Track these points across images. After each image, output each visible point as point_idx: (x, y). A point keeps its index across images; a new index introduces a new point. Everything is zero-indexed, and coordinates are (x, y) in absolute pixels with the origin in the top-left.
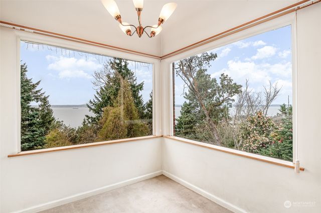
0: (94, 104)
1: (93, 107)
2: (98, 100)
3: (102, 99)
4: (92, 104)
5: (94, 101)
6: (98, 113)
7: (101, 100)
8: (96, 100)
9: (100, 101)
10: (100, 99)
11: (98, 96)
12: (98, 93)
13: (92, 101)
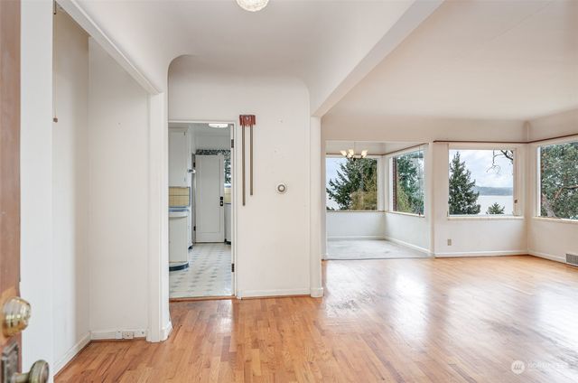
0: (336, 187)
1: (335, 193)
2: (343, 179)
3: (350, 178)
4: (333, 187)
5: (337, 182)
6: (344, 203)
7: (348, 180)
8: (340, 180)
9: (346, 181)
10: (347, 178)
11: (342, 173)
12: (343, 168)
13: (334, 181)
